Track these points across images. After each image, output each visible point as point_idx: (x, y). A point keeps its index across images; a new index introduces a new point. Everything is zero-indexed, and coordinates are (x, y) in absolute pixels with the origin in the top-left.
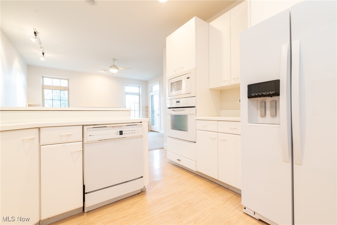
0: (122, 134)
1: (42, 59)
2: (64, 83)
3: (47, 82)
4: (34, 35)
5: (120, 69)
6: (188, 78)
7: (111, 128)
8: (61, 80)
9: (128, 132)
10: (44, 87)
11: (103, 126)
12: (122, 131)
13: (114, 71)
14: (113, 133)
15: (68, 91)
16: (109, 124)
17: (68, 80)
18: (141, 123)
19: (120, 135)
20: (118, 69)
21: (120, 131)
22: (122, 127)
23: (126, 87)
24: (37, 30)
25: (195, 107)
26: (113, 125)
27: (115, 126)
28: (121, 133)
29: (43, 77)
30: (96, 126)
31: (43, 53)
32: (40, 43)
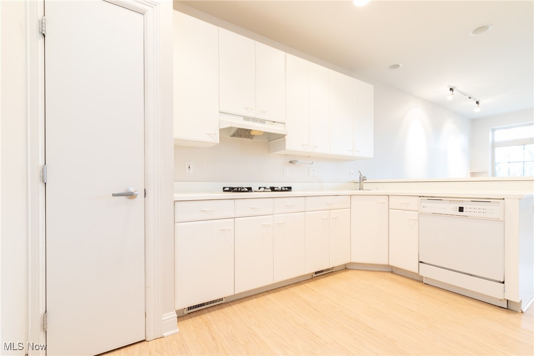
0: (463, 211)
1: (478, 110)
4: (450, 91)
7: (448, 202)
9: (470, 210)
10: (495, 145)
11: (438, 199)
12: (463, 208)
14: (453, 208)
16: (449, 197)
19: (459, 211)
21: (460, 208)
22: (464, 203)
26: (451, 199)
27: (452, 200)
28: (461, 209)
29: (493, 130)
30: (432, 198)
31: (477, 103)
32: (466, 95)
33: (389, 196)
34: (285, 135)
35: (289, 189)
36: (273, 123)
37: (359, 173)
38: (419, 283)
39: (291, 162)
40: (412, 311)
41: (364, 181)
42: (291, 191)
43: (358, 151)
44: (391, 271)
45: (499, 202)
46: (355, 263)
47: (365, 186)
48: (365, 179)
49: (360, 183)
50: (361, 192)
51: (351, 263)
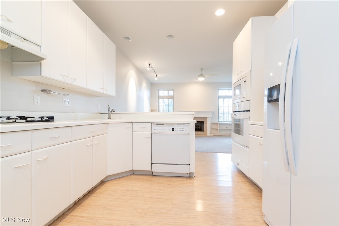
1: (156, 79)
2: (171, 93)
3: (161, 93)
4: (149, 66)
5: (206, 77)
6: (245, 82)
7: (167, 126)
8: (169, 91)
9: (178, 130)
10: (159, 97)
11: (162, 124)
13: (201, 79)
14: (168, 129)
15: (173, 99)
16: (168, 123)
17: (173, 90)
18: (189, 124)
20: (205, 77)
21: (173, 129)
22: (174, 126)
23: (220, 91)
24: (150, 63)
25: (249, 111)
26: (168, 124)
28: (173, 130)
29: (159, 90)
30: (158, 124)
31: (156, 75)
32: (153, 70)
33: (133, 123)
34: (43, 59)
35: (51, 119)
36: (24, 40)
37: (108, 106)
38: (151, 177)
39: (43, 91)
40: (159, 198)
41: (113, 113)
42: (53, 121)
43: (107, 90)
44: (132, 173)
45: (188, 125)
46: (110, 176)
47: (112, 116)
48: (114, 111)
49: (109, 114)
50: (109, 121)
51: (107, 177)
